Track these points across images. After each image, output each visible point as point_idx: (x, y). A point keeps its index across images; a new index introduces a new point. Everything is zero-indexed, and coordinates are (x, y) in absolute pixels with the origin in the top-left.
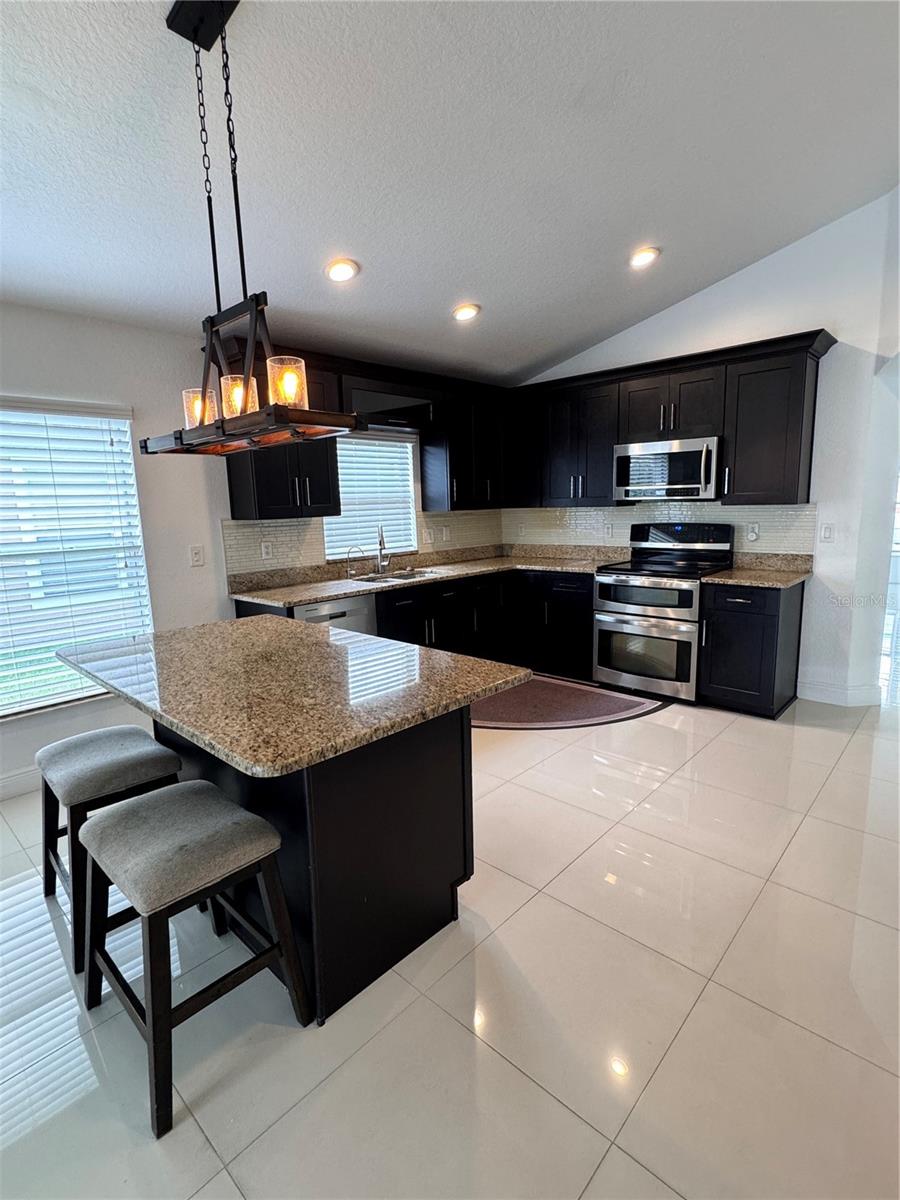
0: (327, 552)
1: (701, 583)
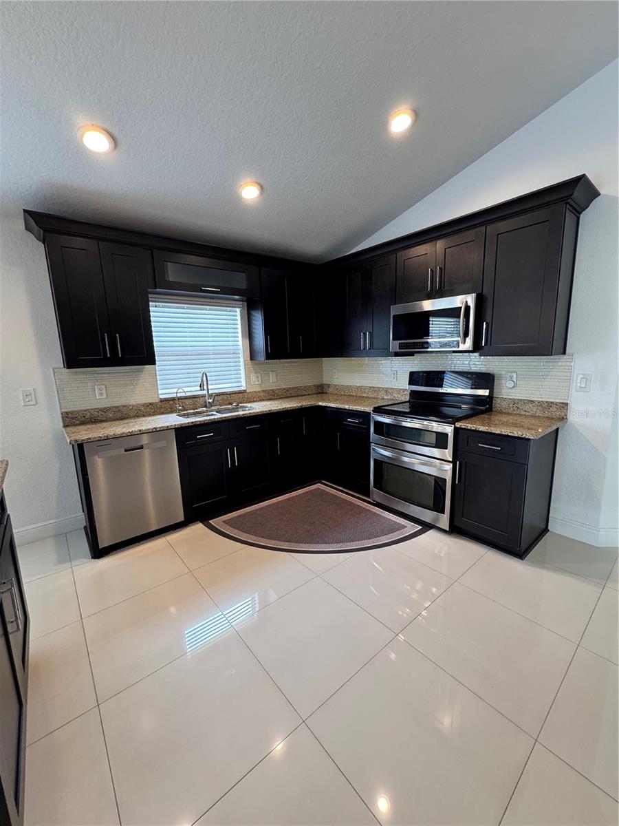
0: (160, 392)
1: (455, 427)
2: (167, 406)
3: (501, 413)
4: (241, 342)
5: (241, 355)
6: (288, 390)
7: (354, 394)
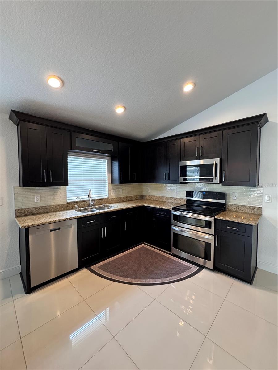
0: (68, 199)
1: (215, 218)
2: (71, 206)
3: (231, 211)
4: (107, 176)
5: (107, 181)
6: (127, 197)
7: (158, 200)
